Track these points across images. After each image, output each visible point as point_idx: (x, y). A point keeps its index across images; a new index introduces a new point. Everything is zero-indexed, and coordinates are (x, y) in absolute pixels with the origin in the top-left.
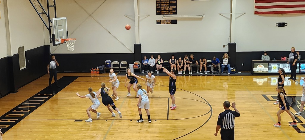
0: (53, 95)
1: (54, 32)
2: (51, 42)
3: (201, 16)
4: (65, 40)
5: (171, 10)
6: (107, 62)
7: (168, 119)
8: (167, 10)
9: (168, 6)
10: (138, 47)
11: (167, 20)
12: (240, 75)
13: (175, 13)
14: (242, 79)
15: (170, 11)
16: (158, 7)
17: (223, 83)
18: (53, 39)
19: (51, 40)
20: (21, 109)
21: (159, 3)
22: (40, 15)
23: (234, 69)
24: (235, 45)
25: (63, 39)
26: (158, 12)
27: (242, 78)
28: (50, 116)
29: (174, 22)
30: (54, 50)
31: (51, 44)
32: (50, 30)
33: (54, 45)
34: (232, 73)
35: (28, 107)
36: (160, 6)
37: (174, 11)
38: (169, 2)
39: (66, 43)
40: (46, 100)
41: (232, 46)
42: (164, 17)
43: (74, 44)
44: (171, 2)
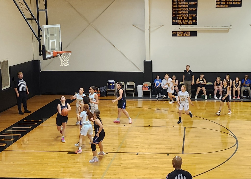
0: (42, 122)
1: (44, 42)
2: (40, 55)
3: (228, 28)
4: (58, 53)
5: (190, 19)
6: (110, 83)
7: (183, 153)
8: (186, 19)
9: (187, 14)
10: (148, 65)
11: (185, 32)
13: (195, 23)
15: (188, 21)
16: (174, 15)
18: (43, 51)
19: (40, 53)
20: (4, 137)
21: (176, 9)
22: (28, 21)
25: (56, 51)
26: (174, 21)
28: (38, 146)
29: (194, 34)
30: (45, 66)
31: (41, 58)
32: (39, 40)
33: (44, 58)
35: (12, 135)
36: (177, 14)
37: (194, 21)
38: (188, 9)
39: (60, 56)
40: (34, 127)
42: (181, 28)
43: (69, 58)
44: (190, 9)
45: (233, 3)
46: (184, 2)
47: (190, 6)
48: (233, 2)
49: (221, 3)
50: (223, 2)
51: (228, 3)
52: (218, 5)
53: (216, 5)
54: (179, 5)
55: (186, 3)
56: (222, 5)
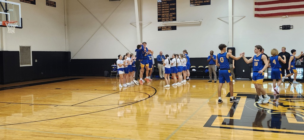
5: (171, 17)
8: (168, 17)
9: (169, 13)
11: (167, 27)
13: (175, 20)
16: (159, 15)
21: (160, 10)
24: (234, 49)
26: (159, 19)
29: (174, 28)
36: (161, 13)
37: (174, 18)
42: (163, 23)
44: (171, 9)
45: (204, 2)
46: (166, 4)
47: (171, 7)
49: (194, 3)
50: (195, 1)
51: (199, 2)
52: (192, 4)
53: (190, 4)
54: (162, 6)
55: (168, 5)
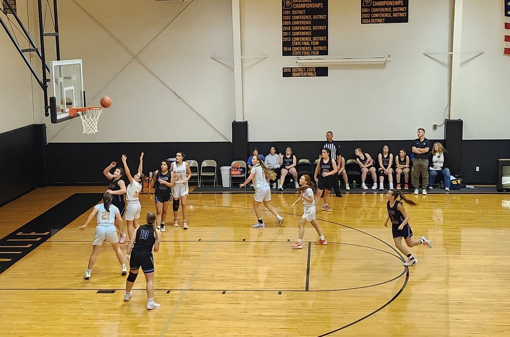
0: (49, 236)
1: (54, 91)
2: (47, 115)
3: (384, 60)
4: (78, 110)
5: (315, 46)
7: (307, 289)
8: (307, 46)
9: (309, 36)
10: (240, 128)
11: (306, 68)
12: (471, 192)
13: (325, 53)
14: (477, 201)
15: (312, 49)
16: (286, 39)
17: (434, 210)
18: (51, 107)
19: (47, 111)
21: (289, 28)
22: (24, 54)
23: (457, 178)
24: (459, 123)
25: (74, 108)
26: (286, 49)
27: (477, 199)
28: (43, 280)
29: (322, 72)
30: (55, 135)
31: (47, 121)
32: (44, 87)
33: (54, 120)
34: (454, 188)
36: (291, 36)
37: (321, 48)
38: (312, 28)
39: (81, 117)
40: (36, 245)
41: (454, 127)
42: (298, 61)
43: (98, 118)
44: (315, 28)
45: (392, 15)
46: (303, 15)
47: (315, 22)
48: (392, 13)
49: (370, 16)
50: (373, 13)
51: (383, 15)
52: (366, 18)
53: (362, 19)
54: (294, 20)
55: (307, 17)
56: (373, 18)
